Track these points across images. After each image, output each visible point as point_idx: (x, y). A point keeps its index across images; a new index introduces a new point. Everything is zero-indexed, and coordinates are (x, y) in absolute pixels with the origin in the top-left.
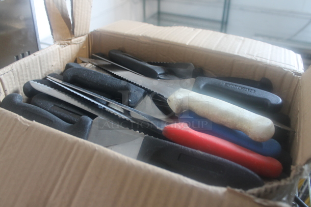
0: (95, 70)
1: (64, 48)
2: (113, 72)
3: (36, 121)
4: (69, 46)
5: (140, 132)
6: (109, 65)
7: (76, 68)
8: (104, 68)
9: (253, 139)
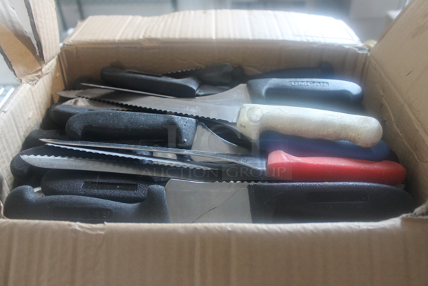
0: (92, 107)
1: (36, 86)
2: (124, 103)
3: (108, 222)
4: (41, 79)
5: (235, 181)
6: (111, 93)
7: (81, 115)
8: (107, 100)
9: (364, 145)
